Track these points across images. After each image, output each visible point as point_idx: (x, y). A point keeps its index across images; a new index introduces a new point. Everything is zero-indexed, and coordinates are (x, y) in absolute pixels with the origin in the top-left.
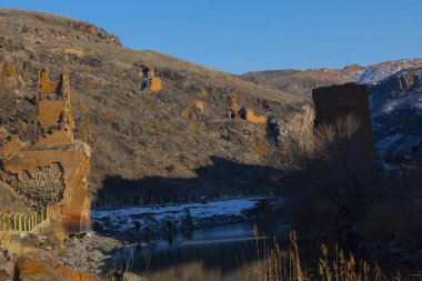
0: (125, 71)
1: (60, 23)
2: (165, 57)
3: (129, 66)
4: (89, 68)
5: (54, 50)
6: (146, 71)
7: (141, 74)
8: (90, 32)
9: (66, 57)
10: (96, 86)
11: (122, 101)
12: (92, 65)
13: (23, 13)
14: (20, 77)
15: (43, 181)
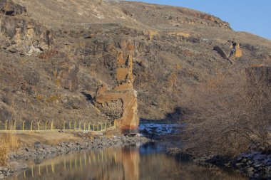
0: (222, 44)
1: (192, 14)
2: (252, 35)
3: (224, 42)
4: (191, 44)
5: (170, 34)
6: (235, 45)
7: (231, 47)
8: (211, 20)
9: (178, 38)
10: (191, 55)
11: (205, 64)
12: (194, 42)
13: (172, 8)
14: (137, 51)
15: (114, 107)
